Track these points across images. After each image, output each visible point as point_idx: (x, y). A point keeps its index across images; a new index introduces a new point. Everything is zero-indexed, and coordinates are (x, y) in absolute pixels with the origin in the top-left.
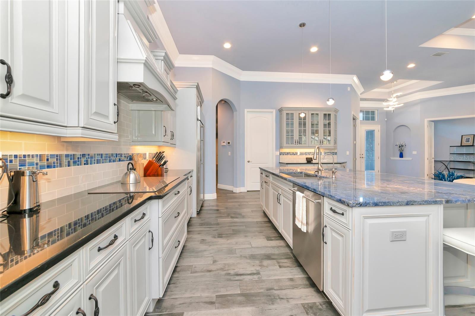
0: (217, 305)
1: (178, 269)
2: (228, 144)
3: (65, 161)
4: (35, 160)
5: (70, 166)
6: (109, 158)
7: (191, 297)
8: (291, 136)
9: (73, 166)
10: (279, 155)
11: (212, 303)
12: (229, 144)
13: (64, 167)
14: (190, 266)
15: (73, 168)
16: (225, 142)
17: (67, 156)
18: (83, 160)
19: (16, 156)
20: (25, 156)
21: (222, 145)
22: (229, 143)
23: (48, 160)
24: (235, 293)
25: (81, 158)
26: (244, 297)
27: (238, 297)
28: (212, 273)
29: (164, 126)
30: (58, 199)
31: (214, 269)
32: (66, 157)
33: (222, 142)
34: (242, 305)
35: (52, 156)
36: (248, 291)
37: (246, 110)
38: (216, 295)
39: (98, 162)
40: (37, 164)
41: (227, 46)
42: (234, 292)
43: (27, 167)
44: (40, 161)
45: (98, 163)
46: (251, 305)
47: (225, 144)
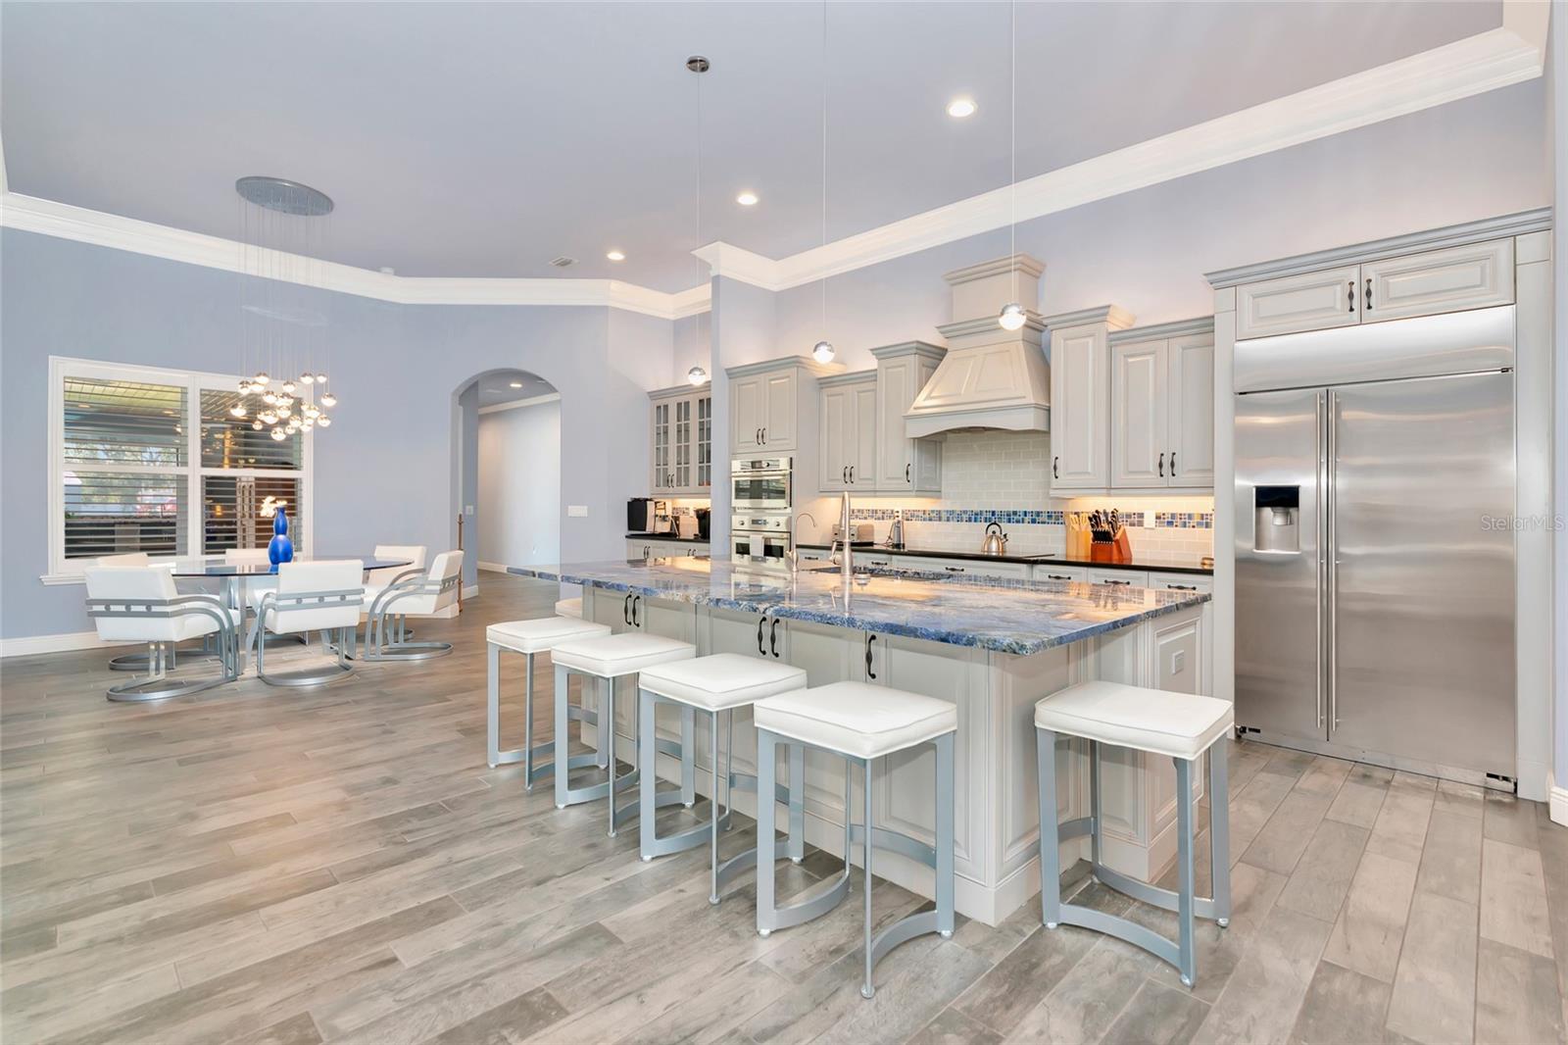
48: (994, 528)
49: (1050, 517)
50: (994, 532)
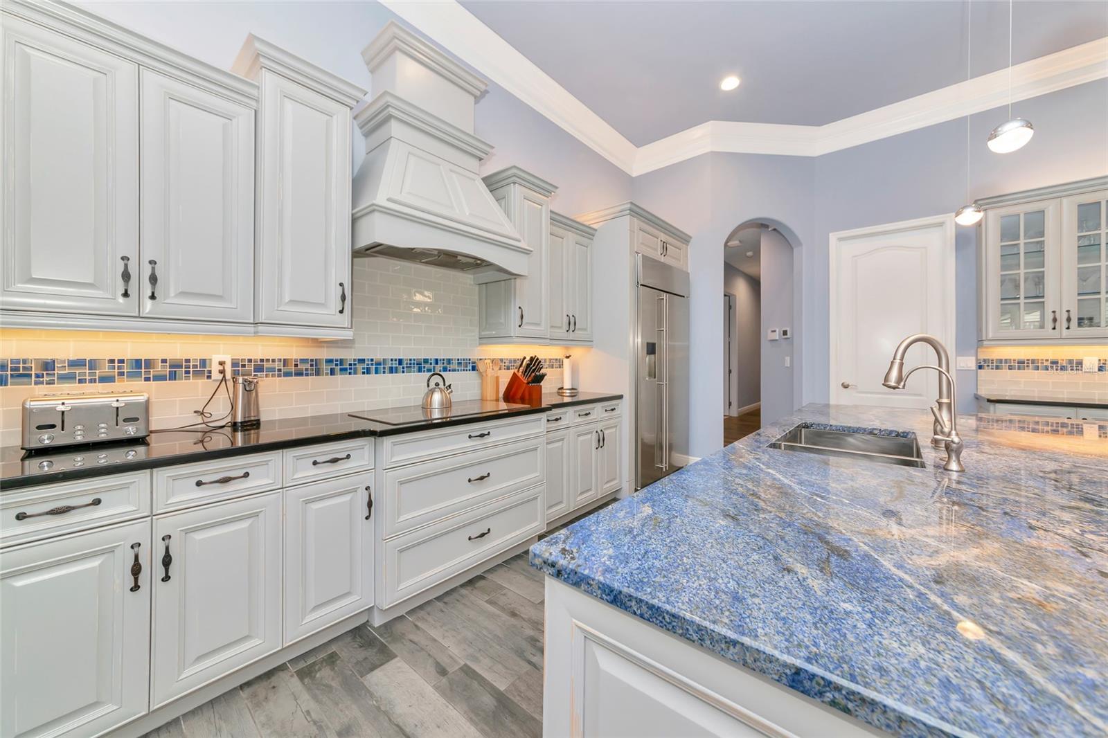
0: (444, 680)
1: (481, 583)
2: (784, 335)
3: (326, 368)
4: (277, 365)
5: (334, 375)
6: (417, 364)
7: (435, 640)
8: (1026, 298)
9: (340, 374)
10: (974, 368)
11: (443, 672)
12: (786, 335)
13: (323, 375)
14: (502, 587)
15: (339, 378)
16: (775, 331)
17: (329, 361)
18: (360, 367)
19: (250, 361)
20: (262, 360)
21: (769, 339)
22: (785, 333)
23: (296, 365)
24: (494, 683)
25: (355, 364)
26: (496, 704)
27: (489, 696)
28: (513, 621)
29: (520, 308)
30: (312, 417)
31: (524, 616)
32: (326, 362)
33: (769, 331)
34: (472, 715)
35: (304, 361)
36: (518, 698)
37: (833, 237)
38: (466, 665)
39: (392, 370)
40: (280, 370)
41: (730, 83)
42: (495, 681)
43: (265, 373)
44: (284, 366)
45: (392, 373)
46: (486, 728)
47: (776, 336)
48: (436, 379)
49: (459, 364)
50: (437, 385)
